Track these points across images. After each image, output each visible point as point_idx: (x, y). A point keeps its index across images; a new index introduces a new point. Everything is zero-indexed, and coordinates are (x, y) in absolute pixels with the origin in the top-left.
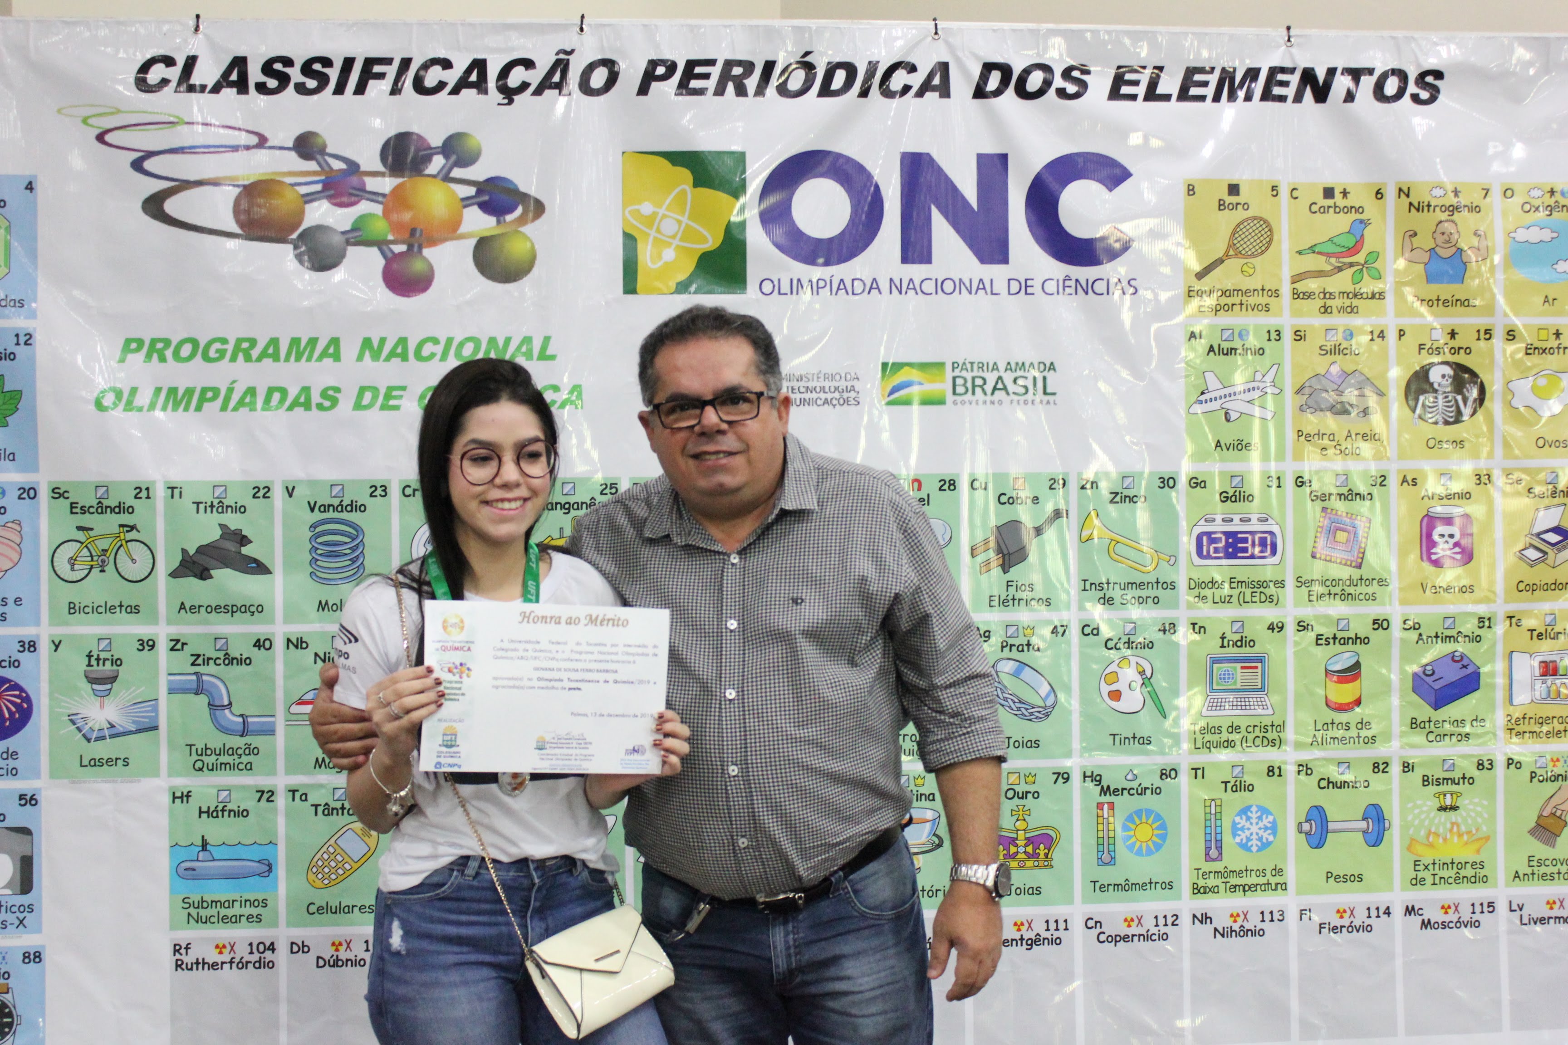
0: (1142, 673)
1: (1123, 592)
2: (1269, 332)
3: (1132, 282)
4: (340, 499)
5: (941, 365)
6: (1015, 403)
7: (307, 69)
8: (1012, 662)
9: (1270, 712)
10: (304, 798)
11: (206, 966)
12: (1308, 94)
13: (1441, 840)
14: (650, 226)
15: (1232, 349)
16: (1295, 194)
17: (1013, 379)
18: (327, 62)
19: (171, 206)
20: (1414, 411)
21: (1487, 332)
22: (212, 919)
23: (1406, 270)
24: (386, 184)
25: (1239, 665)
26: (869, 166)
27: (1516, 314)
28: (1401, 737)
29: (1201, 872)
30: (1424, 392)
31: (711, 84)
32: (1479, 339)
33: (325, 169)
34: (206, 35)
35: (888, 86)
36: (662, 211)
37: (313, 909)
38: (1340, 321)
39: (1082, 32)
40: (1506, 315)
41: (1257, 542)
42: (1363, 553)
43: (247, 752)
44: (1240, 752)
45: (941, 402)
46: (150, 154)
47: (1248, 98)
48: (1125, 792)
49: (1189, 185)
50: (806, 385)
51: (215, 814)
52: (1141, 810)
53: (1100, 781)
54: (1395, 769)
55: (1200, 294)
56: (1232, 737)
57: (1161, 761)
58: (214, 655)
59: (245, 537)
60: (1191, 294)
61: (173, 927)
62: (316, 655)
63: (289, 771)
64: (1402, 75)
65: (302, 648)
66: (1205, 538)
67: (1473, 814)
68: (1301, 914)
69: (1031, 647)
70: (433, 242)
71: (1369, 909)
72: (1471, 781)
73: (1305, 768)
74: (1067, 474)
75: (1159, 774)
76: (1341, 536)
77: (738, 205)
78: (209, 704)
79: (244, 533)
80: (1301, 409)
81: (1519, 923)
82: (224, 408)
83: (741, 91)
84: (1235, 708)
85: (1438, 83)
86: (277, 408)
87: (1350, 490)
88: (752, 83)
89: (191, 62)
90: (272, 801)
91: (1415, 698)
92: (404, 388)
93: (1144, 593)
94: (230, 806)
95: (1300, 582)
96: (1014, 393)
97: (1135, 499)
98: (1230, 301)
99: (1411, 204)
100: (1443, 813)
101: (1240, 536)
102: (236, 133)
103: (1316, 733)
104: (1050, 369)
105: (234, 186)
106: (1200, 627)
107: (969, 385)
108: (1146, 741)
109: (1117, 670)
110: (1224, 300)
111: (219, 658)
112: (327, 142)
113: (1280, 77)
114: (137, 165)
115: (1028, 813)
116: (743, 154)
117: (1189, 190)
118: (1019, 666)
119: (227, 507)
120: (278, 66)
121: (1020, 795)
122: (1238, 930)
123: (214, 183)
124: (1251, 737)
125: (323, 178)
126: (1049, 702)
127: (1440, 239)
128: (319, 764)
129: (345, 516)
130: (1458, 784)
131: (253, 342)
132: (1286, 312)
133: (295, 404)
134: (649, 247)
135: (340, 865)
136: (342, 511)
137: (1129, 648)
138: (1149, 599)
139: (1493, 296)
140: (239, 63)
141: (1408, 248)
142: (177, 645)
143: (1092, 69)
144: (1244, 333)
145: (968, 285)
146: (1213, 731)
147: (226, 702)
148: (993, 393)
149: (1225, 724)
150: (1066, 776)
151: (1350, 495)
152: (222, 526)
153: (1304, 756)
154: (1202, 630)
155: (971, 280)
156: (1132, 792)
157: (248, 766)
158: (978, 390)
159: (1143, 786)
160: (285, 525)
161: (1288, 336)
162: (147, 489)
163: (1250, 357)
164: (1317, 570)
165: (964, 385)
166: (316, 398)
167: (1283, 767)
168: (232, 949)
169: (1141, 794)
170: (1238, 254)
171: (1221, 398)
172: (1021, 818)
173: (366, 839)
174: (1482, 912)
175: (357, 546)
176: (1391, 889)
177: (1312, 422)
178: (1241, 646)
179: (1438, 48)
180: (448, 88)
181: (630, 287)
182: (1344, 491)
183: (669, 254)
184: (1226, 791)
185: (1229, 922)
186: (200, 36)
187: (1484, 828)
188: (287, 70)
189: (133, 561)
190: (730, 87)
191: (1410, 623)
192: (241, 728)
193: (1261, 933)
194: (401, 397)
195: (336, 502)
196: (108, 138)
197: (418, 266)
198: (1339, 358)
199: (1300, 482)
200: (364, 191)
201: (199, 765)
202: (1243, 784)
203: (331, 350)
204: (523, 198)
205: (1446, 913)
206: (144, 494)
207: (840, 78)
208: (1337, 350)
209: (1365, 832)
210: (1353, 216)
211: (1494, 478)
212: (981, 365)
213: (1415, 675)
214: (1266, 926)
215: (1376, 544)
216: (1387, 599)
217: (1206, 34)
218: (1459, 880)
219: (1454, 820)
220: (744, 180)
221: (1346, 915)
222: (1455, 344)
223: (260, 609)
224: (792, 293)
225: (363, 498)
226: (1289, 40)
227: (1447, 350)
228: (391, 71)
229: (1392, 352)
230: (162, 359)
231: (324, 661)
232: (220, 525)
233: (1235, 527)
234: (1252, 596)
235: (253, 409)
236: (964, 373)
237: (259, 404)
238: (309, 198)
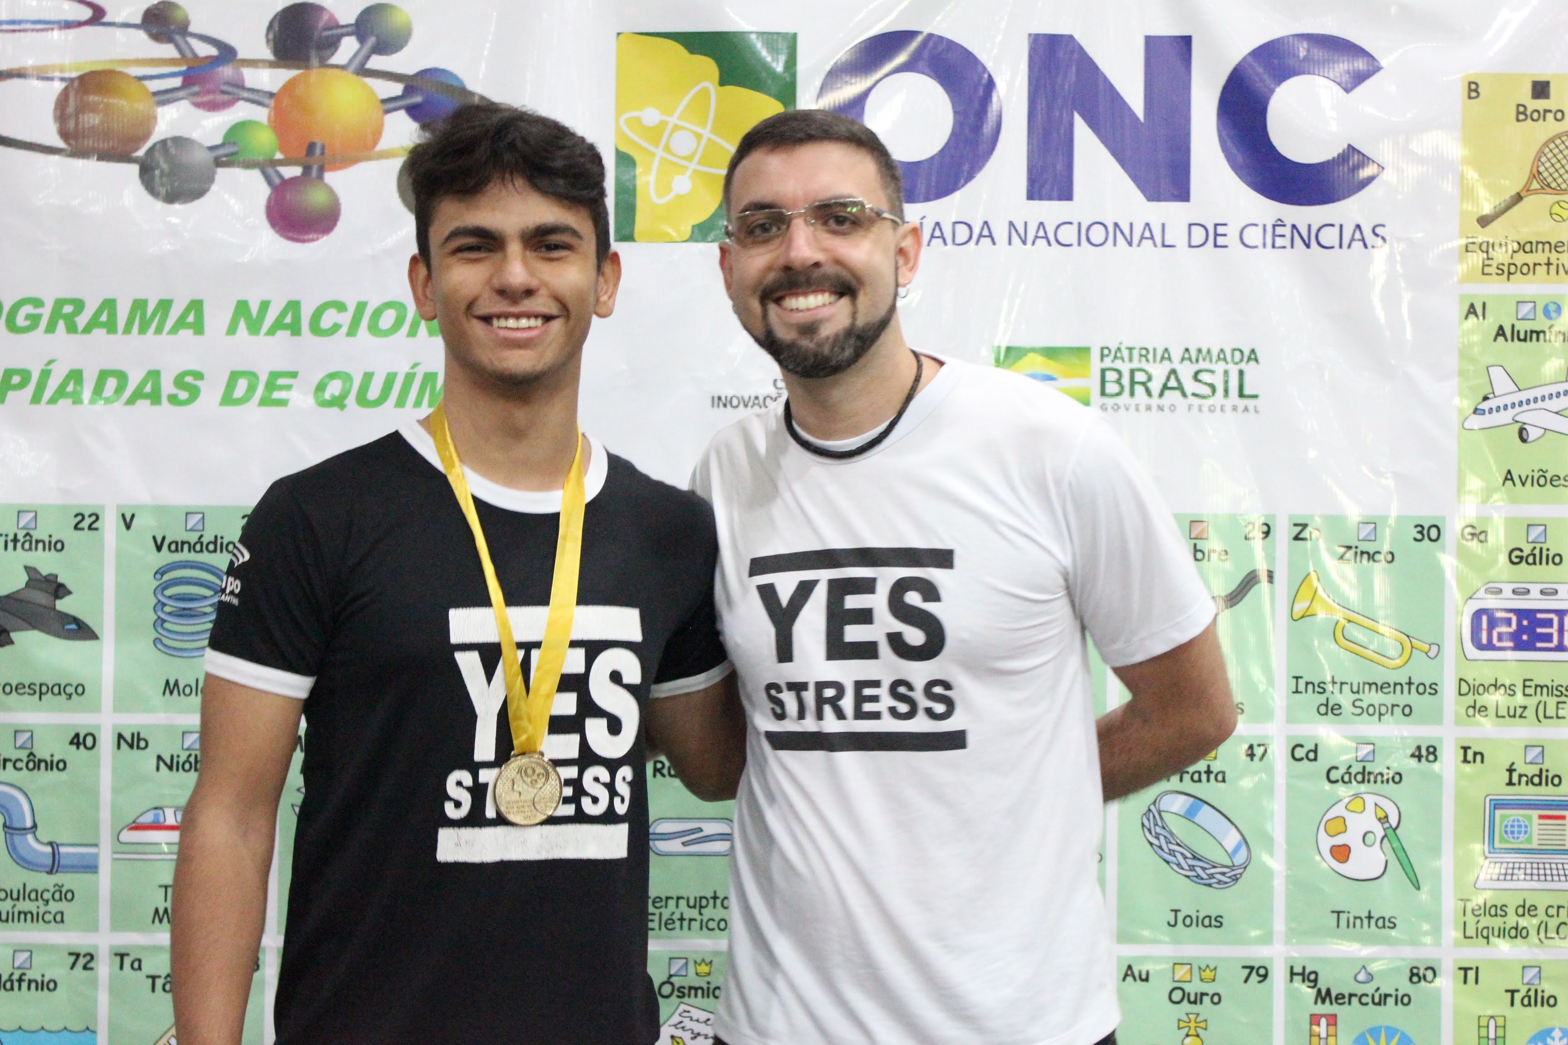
0: (1384, 819)
1: (1356, 696)
3: (1378, 230)
4: (199, 534)
5: (1083, 352)
6: (1195, 409)
8: (1183, 798)
10: (136, 965)
14: (657, 144)
15: (1532, 332)
17: (1192, 373)
25: (1535, 814)
26: (981, 55)
36: (673, 120)
43: (57, 896)
44: (1536, 946)
45: (1083, 406)
48: (1355, 1000)
49: (1470, 83)
51: (8, 985)
52: (1380, 1027)
53: (1315, 981)
55: (1484, 247)
56: (1523, 922)
57: (1410, 955)
58: (14, 755)
59: (61, 586)
60: (1471, 248)
62: (159, 758)
63: (117, 925)
65: (138, 747)
66: (1485, 619)
69: (1212, 776)
74: (1273, 517)
75: (1408, 974)
78: (5, 825)
79: (60, 580)
82: (36, 399)
84: (1528, 877)
86: (112, 401)
90: (92, 969)
92: (294, 375)
93: (1389, 699)
94: (30, 975)
96: (1194, 395)
97: (1377, 557)
98: (1530, 259)
101: (1539, 616)
102: (60, 2)
104: (1249, 359)
106: (1475, 754)
107: (1126, 381)
108: (1387, 924)
109: (1345, 813)
110: (1521, 258)
111: (21, 760)
112: (191, 17)
115: (1203, 1025)
116: (795, 36)
117: (1470, 90)
118: (1192, 805)
119: (37, 542)
121: (1192, 998)
124: (1553, 923)
125: (184, 68)
126: (1239, 859)
128: (158, 916)
129: (205, 557)
131: (79, 305)
133: (138, 395)
134: (654, 172)
136: (201, 551)
137: (1363, 781)
138: (1396, 709)
144: (1552, 308)
145: (1127, 232)
146: (1493, 912)
147: (29, 824)
148: (1161, 395)
149: (1513, 902)
150: (1262, 971)
152: (28, 569)
154: (1478, 758)
155: (1131, 224)
156: (1364, 1000)
157: (58, 918)
158: (1139, 389)
159: (1383, 991)
160: (120, 570)
163: (1558, 343)
165: (1118, 381)
166: (167, 387)
169: (1379, 1004)
170: (1546, 187)
171: (1513, 406)
172: (1192, 1032)
178: (1540, 784)
181: (624, 231)
183: (682, 184)
184: (1512, 1004)
192: (50, 862)
194: (289, 387)
195: (193, 538)
197: (316, 198)
200: (242, 87)
202: (1540, 994)
203: (191, 318)
212: (1144, 352)
220: (794, 76)
223: (80, 690)
225: (232, 532)
231: (170, 768)
232: (26, 568)
233: (1533, 602)
234: (1557, 708)
235: (77, 400)
236: (1118, 364)
237: (87, 394)
238: (162, 98)
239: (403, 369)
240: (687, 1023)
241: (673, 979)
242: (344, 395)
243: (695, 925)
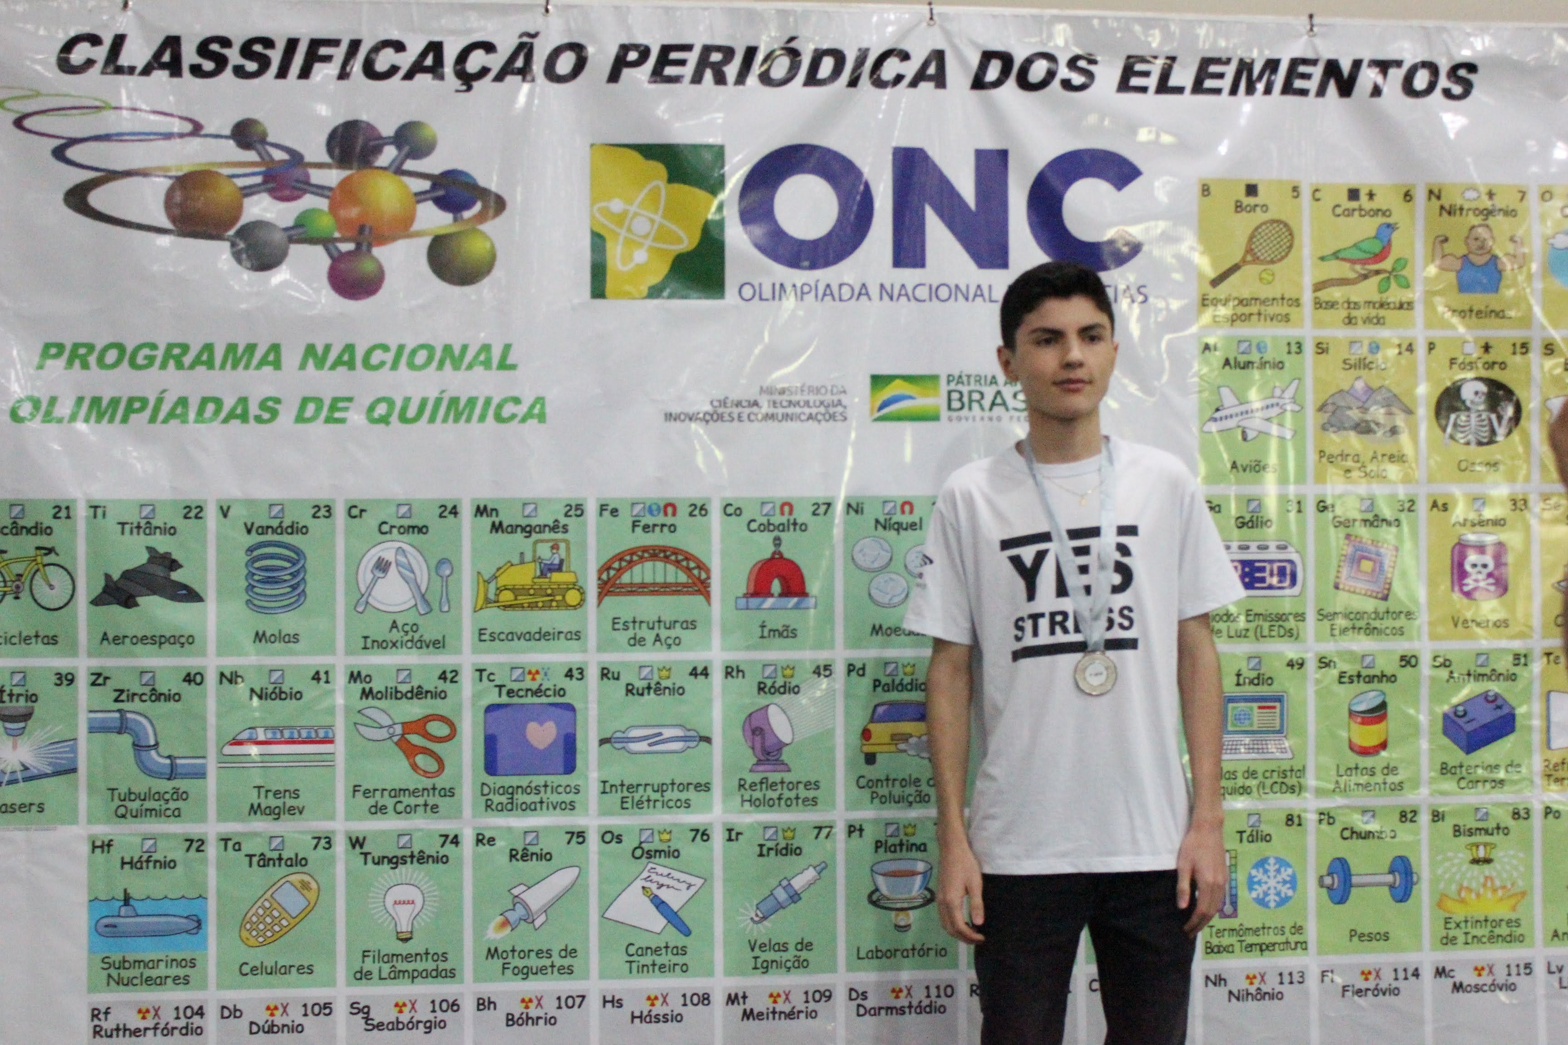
2: (1289, 344)
3: (1142, 290)
4: (278, 521)
5: (934, 378)
6: (1015, 419)
7: (246, 50)
9: (1289, 755)
10: (237, 847)
11: (127, 1033)
12: (1332, 88)
13: (1473, 896)
14: (621, 226)
15: (1249, 362)
16: (1318, 195)
17: (1012, 393)
18: (268, 43)
19: (95, 199)
20: (1444, 429)
21: (1524, 345)
22: (135, 981)
23: (1437, 277)
24: (332, 177)
25: (1255, 705)
26: (858, 162)
27: (1556, 326)
28: (1430, 783)
29: (1214, 930)
30: (1455, 409)
31: (688, 71)
32: (1514, 353)
33: (266, 159)
34: (136, 13)
35: (879, 76)
36: (633, 209)
37: (246, 969)
38: (1365, 333)
39: (1087, 19)
40: (1543, 328)
41: (1275, 571)
42: (1390, 584)
43: (175, 797)
44: (1257, 799)
45: (936, 418)
46: (73, 142)
47: (1268, 91)
49: (1204, 185)
50: (789, 398)
51: (139, 865)
54: (1424, 818)
55: (1215, 302)
56: (1248, 783)
58: (140, 691)
59: (174, 561)
60: (1206, 302)
61: (92, 989)
62: (252, 690)
63: (222, 817)
64: (1433, 68)
65: (236, 683)
67: (1508, 867)
68: (1323, 976)
70: (383, 239)
71: (1396, 970)
72: (1506, 831)
73: (1327, 817)
76: (1366, 565)
77: (716, 203)
78: (134, 745)
79: (174, 557)
80: (1324, 428)
81: (1557, 985)
82: (153, 419)
83: (720, 79)
84: (1251, 751)
85: (1472, 77)
86: (211, 420)
87: (1376, 516)
88: (731, 70)
89: (119, 41)
90: (203, 851)
91: (1446, 741)
92: (350, 400)
94: (155, 857)
95: (1323, 615)
96: (1015, 409)
98: (1247, 310)
99: (1442, 208)
100: (1476, 867)
101: (1257, 564)
102: (168, 119)
103: (1339, 779)
105: (166, 176)
107: (966, 399)
110: (1241, 310)
111: (144, 694)
112: (269, 131)
113: (1302, 69)
114: (59, 153)
116: (721, 148)
117: (1204, 190)
119: (156, 528)
120: (215, 47)
122: (1254, 993)
123: (143, 173)
124: (1269, 782)
125: (262, 169)
127: (1474, 245)
128: (254, 810)
129: (286, 538)
130: (1492, 834)
131: (185, 348)
132: (1308, 323)
133: (231, 416)
134: (619, 248)
135: (276, 921)
136: (281, 533)
139: (1530, 308)
140: (172, 43)
141: (1439, 254)
142: (98, 679)
143: (1099, 58)
144: (1262, 345)
145: (964, 291)
147: (152, 742)
148: (991, 409)
149: (1241, 768)
151: (1375, 521)
152: (150, 549)
153: (1326, 804)
155: (968, 286)
157: (176, 813)
158: (975, 406)
160: (219, 548)
161: (1309, 348)
162: (67, 508)
163: (1268, 371)
164: (1342, 601)
165: (960, 399)
166: (254, 409)
167: (1303, 815)
168: (156, 1014)
170: (1256, 260)
171: (1237, 415)
173: (305, 892)
174: (1519, 974)
175: (298, 572)
176: (1419, 949)
177: (1335, 441)
178: (1258, 684)
179: (1472, 39)
180: (401, 73)
181: (598, 291)
182: (1370, 516)
183: (640, 256)
184: (1241, 841)
185: (1244, 985)
186: (129, 13)
187: (1520, 883)
188: (226, 51)
189: (51, 587)
190: (708, 75)
191: (1441, 660)
192: (168, 771)
193: (1279, 996)
194: (346, 409)
195: (275, 523)
196: (27, 123)
197: (368, 267)
198: (1364, 373)
199: (1322, 507)
200: (308, 183)
201: (122, 811)
202: (1260, 833)
203: (271, 358)
204: (483, 193)
205: (1480, 975)
206: (63, 514)
207: (827, 65)
208: (1363, 364)
209: (1392, 887)
210: (1380, 220)
211: (1531, 504)
212: (978, 378)
213: (1446, 716)
214: (1285, 989)
215: (1404, 575)
216: (1415, 634)
217: (1222, 22)
218: (1493, 939)
219: (1487, 873)
220: (723, 176)
221: (1372, 977)
222: (1489, 358)
223: (191, 640)
224: (774, 298)
225: (305, 519)
226: (1311, 30)
227: (1480, 365)
228: (339, 53)
229: (1422, 369)
230: (85, 366)
231: (260, 697)
232: (148, 548)
233: (1252, 555)
234: (1271, 630)
235: (185, 421)
236: (960, 387)
237: (192, 415)
238: (248, 191)
239: (433, 394)
240: (654, 877)
241: (643, 845)
242: (389, 414)
243: (659, 804)
